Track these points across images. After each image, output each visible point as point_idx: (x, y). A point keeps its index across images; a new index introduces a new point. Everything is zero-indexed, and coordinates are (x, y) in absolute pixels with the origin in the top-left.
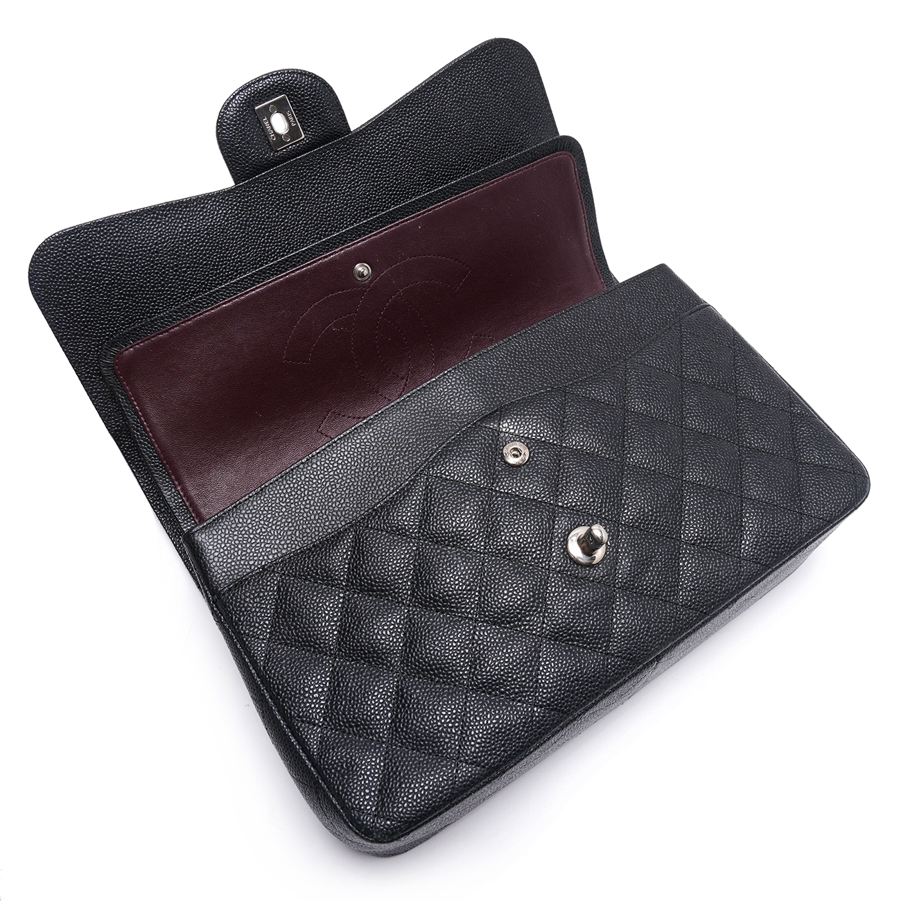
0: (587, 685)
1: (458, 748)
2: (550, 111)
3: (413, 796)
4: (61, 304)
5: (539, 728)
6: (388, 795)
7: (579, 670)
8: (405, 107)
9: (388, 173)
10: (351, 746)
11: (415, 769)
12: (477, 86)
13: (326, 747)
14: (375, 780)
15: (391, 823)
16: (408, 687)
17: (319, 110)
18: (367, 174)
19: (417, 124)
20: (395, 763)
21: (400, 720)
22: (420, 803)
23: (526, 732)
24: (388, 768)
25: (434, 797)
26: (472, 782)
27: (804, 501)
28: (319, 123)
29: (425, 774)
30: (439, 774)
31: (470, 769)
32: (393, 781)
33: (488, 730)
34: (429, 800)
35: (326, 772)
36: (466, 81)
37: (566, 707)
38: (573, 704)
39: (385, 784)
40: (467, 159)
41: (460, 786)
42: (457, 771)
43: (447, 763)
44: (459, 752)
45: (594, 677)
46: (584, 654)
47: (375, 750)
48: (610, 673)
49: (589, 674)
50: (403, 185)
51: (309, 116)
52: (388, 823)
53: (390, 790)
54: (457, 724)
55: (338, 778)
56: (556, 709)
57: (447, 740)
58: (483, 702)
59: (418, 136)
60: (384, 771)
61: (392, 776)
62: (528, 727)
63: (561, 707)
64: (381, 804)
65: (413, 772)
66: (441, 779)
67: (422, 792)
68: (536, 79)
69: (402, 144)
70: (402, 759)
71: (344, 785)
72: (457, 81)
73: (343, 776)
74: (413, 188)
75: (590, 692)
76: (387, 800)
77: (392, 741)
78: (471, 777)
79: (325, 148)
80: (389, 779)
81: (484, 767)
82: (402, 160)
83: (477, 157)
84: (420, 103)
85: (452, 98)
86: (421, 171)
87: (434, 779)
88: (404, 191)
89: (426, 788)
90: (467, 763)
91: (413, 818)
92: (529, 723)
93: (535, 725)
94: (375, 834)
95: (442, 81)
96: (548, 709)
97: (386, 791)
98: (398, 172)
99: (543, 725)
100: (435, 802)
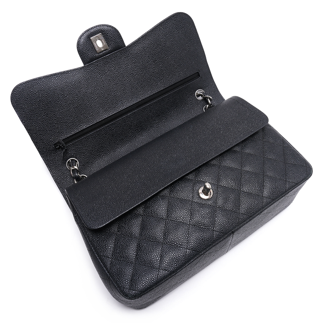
0: (206, 241)
1: (159, 264)
2: (199, 38)
3: (143, 282)
4: (22, 108)
5: (189, 257)
6: (134, 282)
7: (203, 236)
8: (145, 37)
9: (139, 61)
10: (121, 264)
11: (143, 272)
12: (171, 29)
13: (113, 265)
14: (130, 276)
15: (135, 292)
16: (141, 243)
17: (113, 38)
18: (132, 61)
19: (150, 43)
20: (137, 270)
21: (138, 255)
22: (145, 284)
23: (184, 258)
24: (134, 272)
25: (150, 282)
26: (164, 277)
27: (288, 176)
28: (114, 43)
29: (147, 274)
30: (152, 274)
31: (163, 272)
32: (136, 276)
33: (170, 258)
34: (148, 283)
35: (112, 274)
36: (168, 28)
37: (198, 249)
38: (201, 248)
39: (133, 278)
40: (168, 56)
41: (160, 278)
42: (159, 273)
43: (155, 270)
44: (159, 266)
45: (208, 239)
46: (205, 230)
47: (130, 266)
48: (215, 237)
49: (207, 238)
50: (145, 65)
51: (110, 41)
52: (134, 292)
53: (135, 280)
54: (159, 256)
55: (117, 276)
56: (195, 250)
57: (155, 262)
58: (168, 248)
59: (150, 47)
60: (132, 273)
61: (135, 275)
62: (184, 257)
63: (197, 249)
64: (131, 285)
65: (143, 273)
66: (153, 276)
67: (146, 280)
68: (193, 27)
69: (144, 50)
70: (139, 269)
71: (118, 278)
72: (164, 28)
73: (118, 275)
74: (149, 66)
75: (207, 244)
76: (133, 283)
77: (136, 263)
78: (164, 275)
79: (116, 52)
80: (134, 276)
81: (168, 271)
82: (144, 56)
83: (172, 55)
84: (151, 36)
85: (162, 34)
86: (151, 60)
87: (150, 276)
88: (146, 67)
89: (147, 279)
90: (162, 270)
91: (143, 290)
92: (185, 255)
93: (187, 256)
94: (129, 296)
95: (159, 27)
96: (192, 250)
97: (133, 280)
98: (143, 60)
99: (190, 256)
100: (151, 284)
